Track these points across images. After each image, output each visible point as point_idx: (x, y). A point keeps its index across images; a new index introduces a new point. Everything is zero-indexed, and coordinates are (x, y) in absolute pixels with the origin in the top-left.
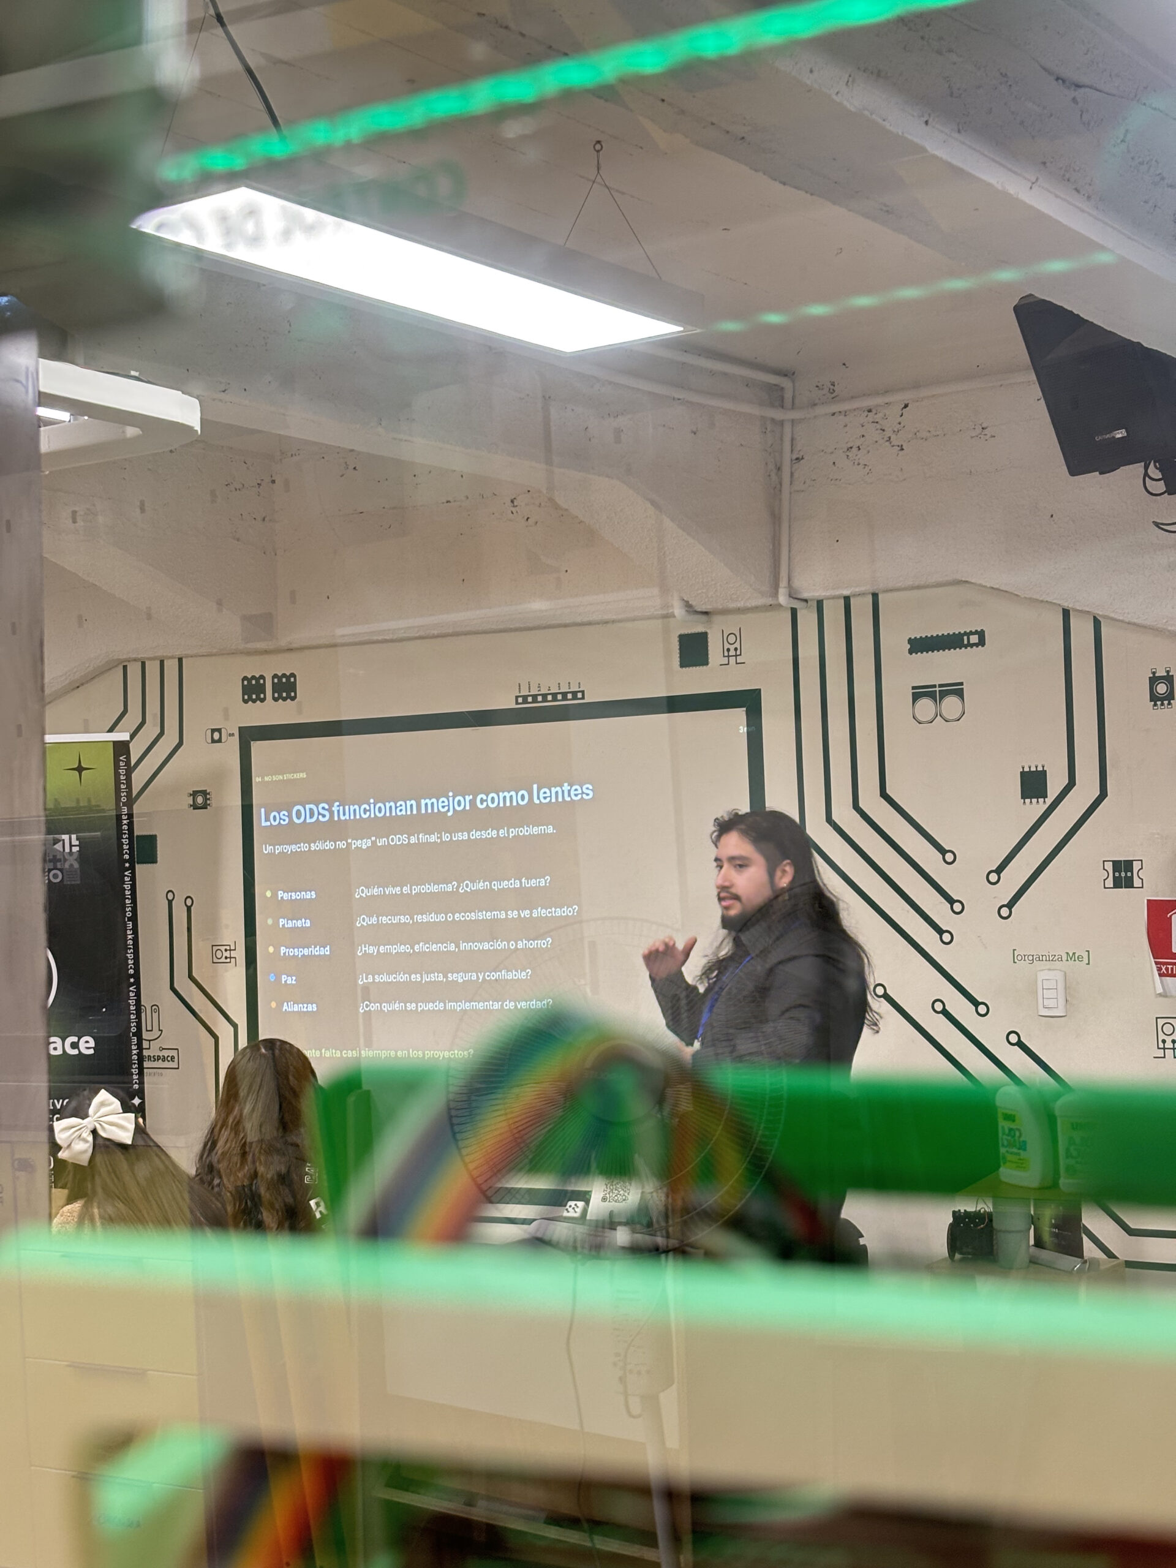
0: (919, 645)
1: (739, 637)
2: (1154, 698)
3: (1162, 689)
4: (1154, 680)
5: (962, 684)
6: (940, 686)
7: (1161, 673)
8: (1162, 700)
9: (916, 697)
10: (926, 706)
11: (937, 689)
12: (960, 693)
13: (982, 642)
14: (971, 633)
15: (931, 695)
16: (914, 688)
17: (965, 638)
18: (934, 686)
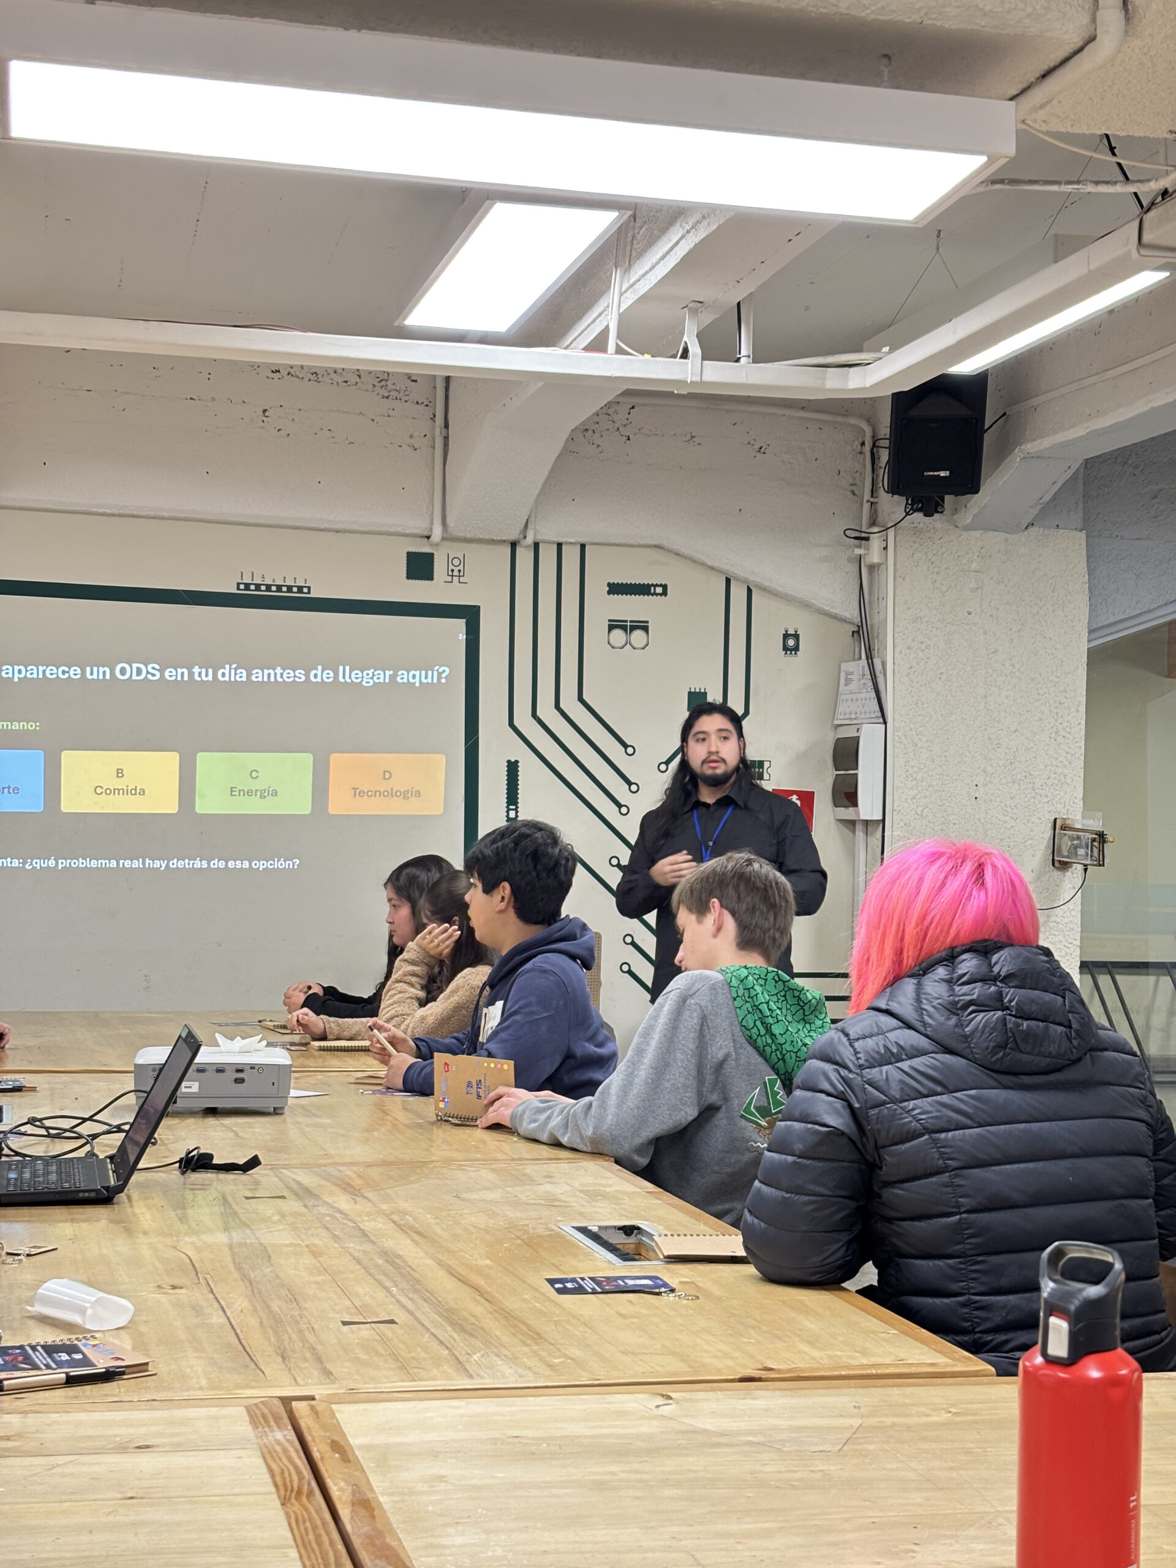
0: (615, 589)
1: (463, 562)
2: (786, 648)
3: (791, 642)
4: (786, 636)
5: (647, 622)
6: (631, 622)
7: (791, 632)
8: (791, 650)
9: (611, 628)
10: (618, 635)
11: (629, 624)
12: (646, 629)
13: (665, 593)
14: (657, 585)
15: (624, 628)
16: (610, 621)
17: (652, 588)
18: (626, 621)
